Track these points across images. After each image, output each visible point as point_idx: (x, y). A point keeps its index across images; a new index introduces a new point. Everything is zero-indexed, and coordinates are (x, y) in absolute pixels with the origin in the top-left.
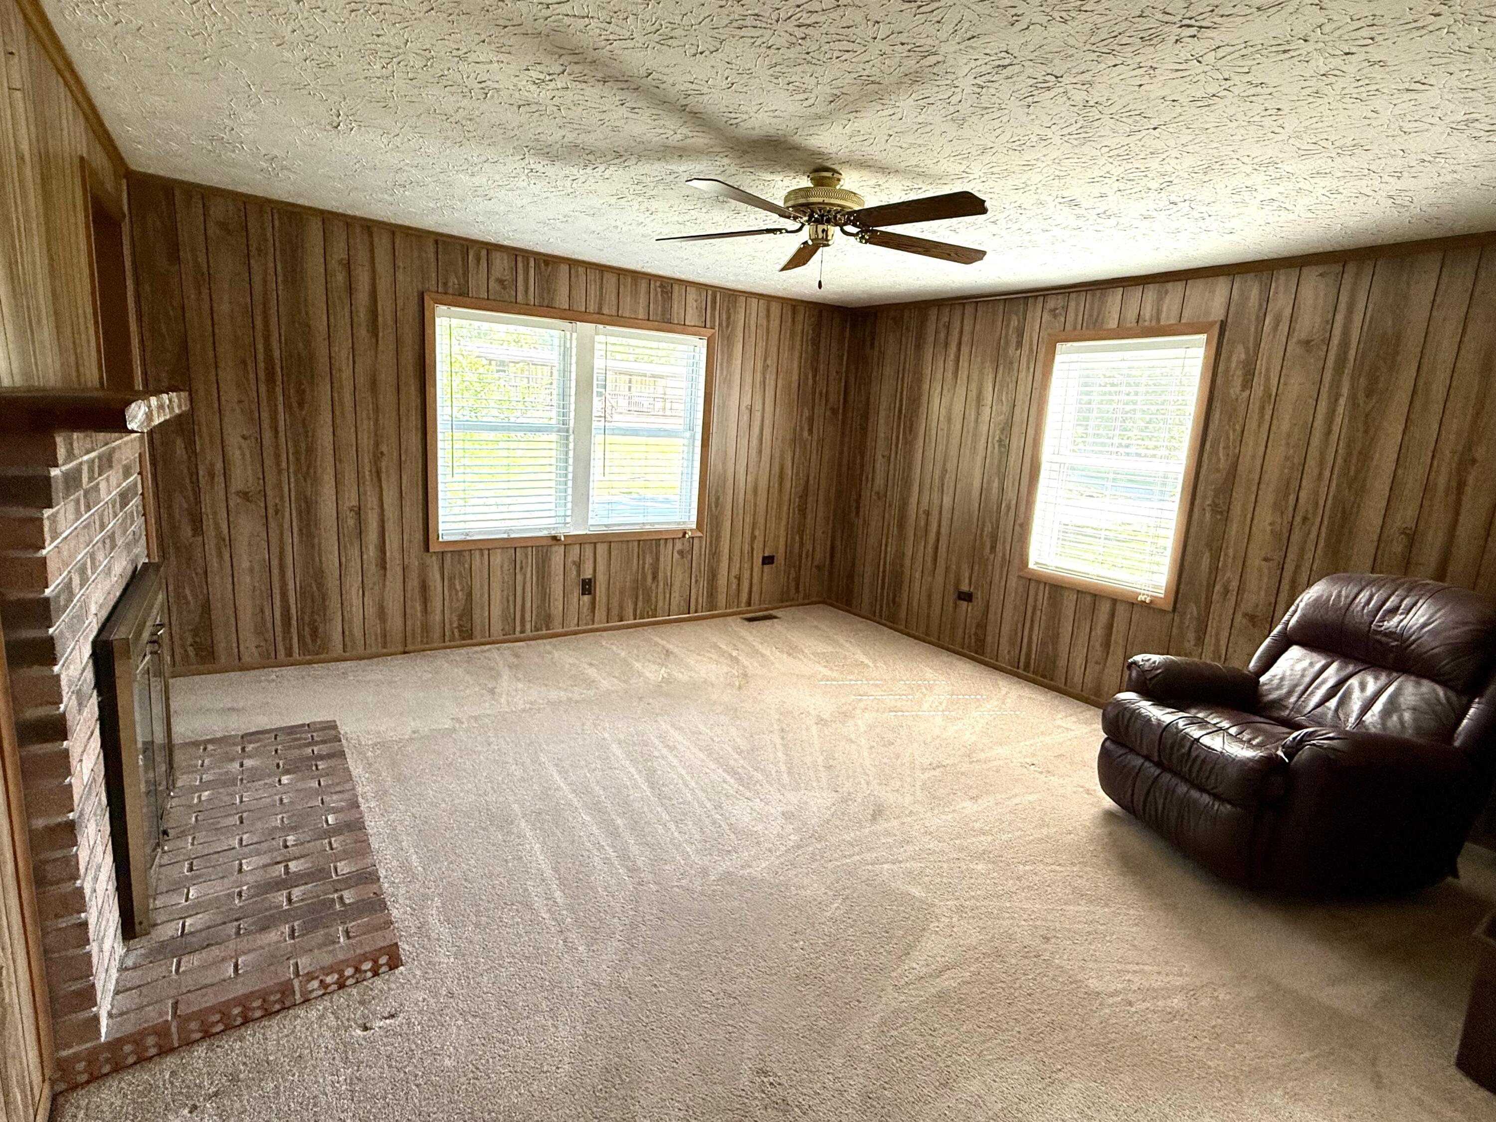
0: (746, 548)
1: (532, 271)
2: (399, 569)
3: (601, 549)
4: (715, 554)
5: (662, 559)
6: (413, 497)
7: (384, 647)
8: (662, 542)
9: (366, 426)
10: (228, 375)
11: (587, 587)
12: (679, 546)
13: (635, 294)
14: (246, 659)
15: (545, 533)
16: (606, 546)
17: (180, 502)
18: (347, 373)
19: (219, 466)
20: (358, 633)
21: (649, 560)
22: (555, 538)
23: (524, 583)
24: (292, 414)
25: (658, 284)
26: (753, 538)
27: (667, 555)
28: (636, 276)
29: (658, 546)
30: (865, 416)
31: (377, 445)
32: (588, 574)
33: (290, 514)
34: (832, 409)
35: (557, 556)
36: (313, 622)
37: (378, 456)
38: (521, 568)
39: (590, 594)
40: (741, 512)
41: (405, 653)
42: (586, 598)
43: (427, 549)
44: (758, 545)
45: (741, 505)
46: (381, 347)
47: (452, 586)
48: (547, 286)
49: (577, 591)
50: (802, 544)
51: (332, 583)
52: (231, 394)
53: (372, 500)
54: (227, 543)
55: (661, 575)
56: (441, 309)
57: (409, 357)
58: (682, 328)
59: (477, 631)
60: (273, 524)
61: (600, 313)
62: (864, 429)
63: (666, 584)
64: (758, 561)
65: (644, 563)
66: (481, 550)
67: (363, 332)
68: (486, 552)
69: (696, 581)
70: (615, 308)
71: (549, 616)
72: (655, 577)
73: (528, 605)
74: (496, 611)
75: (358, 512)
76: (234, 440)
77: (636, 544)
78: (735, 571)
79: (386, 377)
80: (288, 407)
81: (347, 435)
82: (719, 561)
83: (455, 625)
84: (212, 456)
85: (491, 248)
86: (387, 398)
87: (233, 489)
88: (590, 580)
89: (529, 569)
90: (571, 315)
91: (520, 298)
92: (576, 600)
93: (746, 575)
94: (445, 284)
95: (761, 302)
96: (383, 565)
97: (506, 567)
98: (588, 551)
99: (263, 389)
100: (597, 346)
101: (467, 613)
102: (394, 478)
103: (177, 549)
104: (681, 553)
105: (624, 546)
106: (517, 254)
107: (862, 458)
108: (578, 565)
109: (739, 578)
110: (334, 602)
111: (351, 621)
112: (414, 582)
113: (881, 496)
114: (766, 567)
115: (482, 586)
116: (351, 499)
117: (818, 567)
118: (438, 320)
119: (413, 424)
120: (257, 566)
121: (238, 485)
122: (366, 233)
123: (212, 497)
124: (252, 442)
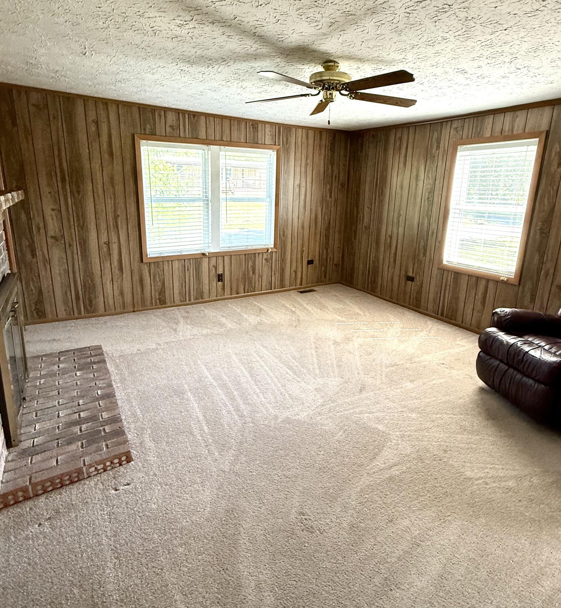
0: (299, 256)
1: (187, 120)
2: (129, 272)
3: (227, 259)
4: (283, 260)
5: (257, 263)
6: (134, 235)
7: (124, 309)
8: (257, 255)
9: (109, 202)
10: (43, 181)
11: (220, 278)
12: (265, 257)
13: (239, 130)
14: (60, 316)
15: (199, 252)
16: (229, 257)
17: (25, 243)
18: (99, 176)
19: (42, 225)
20: (111, 301)
21: (250, 264)
22: (204, 254)
23: (190, 277)
24: (74, 196)
25: (251, 123)
26: (302, 252)
27: (259, 261)
28: (239, 120)
29: (255, 257)
30: (359, 186)
31: (115, 211)
32: (220, 271)
33: (76, 246)
34: (342, 185)
35: (205, 263)
36: (90, 298)
37: (116, 217)
38: (188, 270)
39: (222, 281)
40: (296, 239)
41: (134, 312)
42: (220, 283)
43: (142, 261)
44: (305, 254)
45: (296, 235)
46: (115, 163)
47: (155, 278)
48: (194, 127)
49: (216, 279)
50: (327, 253)
51: (98, 280)
52: (45, 189)
53: (114, 239)
54: (47, 262)
55: (257, 271)
56: (143, 142)
57: (128, 168)
58: (264, 146)
59: (168, 300)
60: (69, 252)
61: (222, 140)
62: (358, 194)
63: (259, 275)
64: (305, 262)
65: (248, 266)
66: (168, 261)
67: (106, 156)
68: (170, 262)
69: (275, 274)
70: (229, 137)
71: (203, 292)
72: (254, 273)
73: (192, 287)
74: (176, 291)
75: (108, 244)
76: (48, 212)
77: (244, 256)
78: (294, 268)
79: (118, 178)
80: (72, 194)
81: (101, 207)
82: (285, 264)
83: (157, 297)
84: (38, 220)
85: (166, 110)
86: (119, 188)
87: (49, 236)
88: (222, 274)
89: (192, 270)
90: (207, 142)
91: (182, 135)
92: (215, 284)
93: (300, 269)
94: (145, 129)
95: (304, 130)
96: (121, 269)
97: (180, 268)
98: (220, 260)
99: (60, 184)
100: (221, 156)
101: (162, 292)
102: (125, 227)
103: (26, 265)
104: (266, 259)
105: (238, 257)
106: (178, 112)
107: (357, 210)
108: (216, 267)
109: (296, 272)
110: (99, 288)
111: (108, 297)
112: (136, 277)
113: (367, 228)
114: (309, 266)
115: (169, 280)
116: (104, 238)
117: (336, 265)
118: (141, 147)
119: (132, 199)
120: (62, 272)
121: (51, 233)
122: (105, 106)
123: (39, 240)
124: (56, 212)
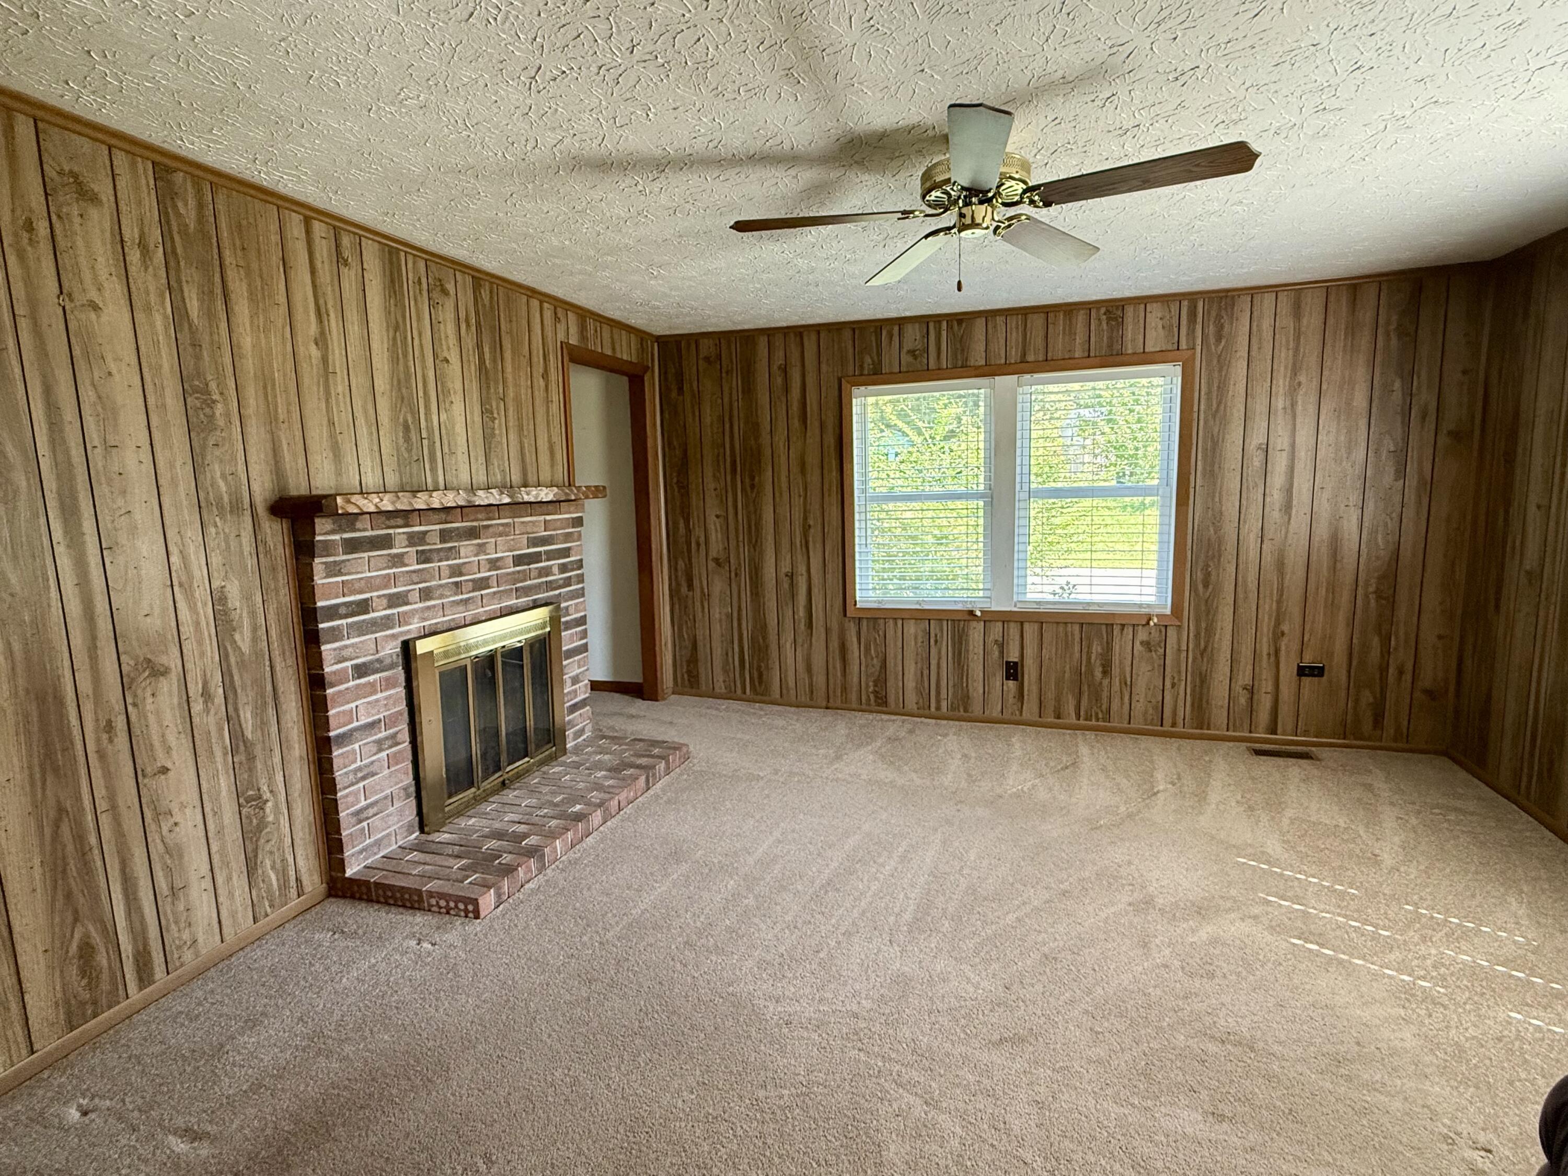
0: (1265, 647)
1: (944, 333)
2: (823, 630)
3: (1030, 630)
4: (1205, 652)
5: (1116, 648)
6: (833, 565)
7: (811, 699)
8: (1117, 630)
9: (798, 502)
10: (709, 472)
11: (1013, 671)
12: (1142, 635)
13: (1070, 332)
14: (717, 690)
15: (959, 607)
16: (1036, 626)
17: (681, 565)
18: (783, 459)
19: (702, 539)
20: (791, 684)
21: (1097, 648)
22: (971, 613)
23: (939, 658)
24: (747, 496)
25: (1103, 310)
26: (1278, 635)
27: (1122, 646)
28: (1069, 310)
29: (1110, 632)
30: (1513, 435)
31: (805, 518)
32: (1014, 657)
33: (745, 578)
35: (976, 632)
36: (759, 667)
37: (806, 528)
38: (936, 641)
39: (1015, 679)
40: (1253, 596)
41: (827, 708)
42: (1011, 684)
43: (845, 615)
44: (1289, 647)
45: (1252, 586)
46: (809, 434)
47: (867, 650)
48: (961, 347)
49: (999, 675)
50: (1386, 651)
51: (772, 637)
52: (710, 485)
53: (802, 569)
54: (706, 597)
55: (1116, 671)
56: (855, 391)
57: (830, 440)
58: (1144, 358)
59: (891, 699)
60: (734, 586)
61: (1023, 361)
62: (1510, 458)
63: (1123, 682)
64: (1288, 671)
65: (1089, 654)
66: (895, 619)
67: (796, 423)
68: (900, 622)
69: (1173, 685)
70: (1042, 351)
71: (968, 697)
72: (1106, 672)
73: (944, 683)
74: (910, 684)
75: (791, 576)
76: (712, 520)
77: (1077, 628)
78: (1244, 678)
79: (812, 459)
80: (743, 490)
81: (784, 510)
82: (1212, 661)
83: (871, 689)
84: (698, 532)
85: (901, 322)
86: (814, 478)
87: (710, 558)
88: (1016, 663)
89: (944, 643)
90: (989, 370)
91: (932, 365)
92: (999, 684)
93: (1267, 686)
94: (861, 367)
95: (1282, 296)
96: (810, 625)
97: (920, 640)
98: (1014, 630)
99: (729, 478)
100: (1020, 398)
101: (881, 681)
102: (819, 546)
103: (679, 599)
104: (1147, 644)
105: (1061, 628)
106: (924, 321)
107: (1507, 512)
108: (1002, 646)
109: (1251, 691)
110: (774, 654)
111: (786, 671)
112: (835, 644)
113: (1534, 577)
114: (1306, 681)
115: (896, 657)
116: (785, 568)
117: (1429, 693)
118: (854, 401)
119: (834, 499)
120: (724, 617)
121: (713, 553)
122: (798, 339)
123: (699, 562)
124: (721, 520)
